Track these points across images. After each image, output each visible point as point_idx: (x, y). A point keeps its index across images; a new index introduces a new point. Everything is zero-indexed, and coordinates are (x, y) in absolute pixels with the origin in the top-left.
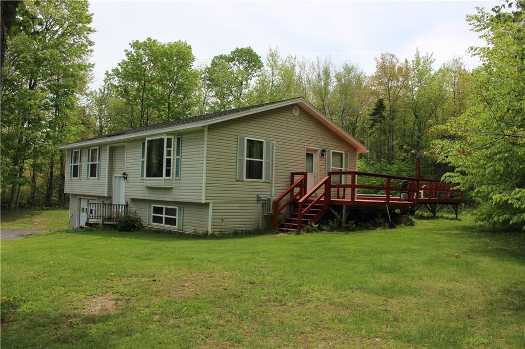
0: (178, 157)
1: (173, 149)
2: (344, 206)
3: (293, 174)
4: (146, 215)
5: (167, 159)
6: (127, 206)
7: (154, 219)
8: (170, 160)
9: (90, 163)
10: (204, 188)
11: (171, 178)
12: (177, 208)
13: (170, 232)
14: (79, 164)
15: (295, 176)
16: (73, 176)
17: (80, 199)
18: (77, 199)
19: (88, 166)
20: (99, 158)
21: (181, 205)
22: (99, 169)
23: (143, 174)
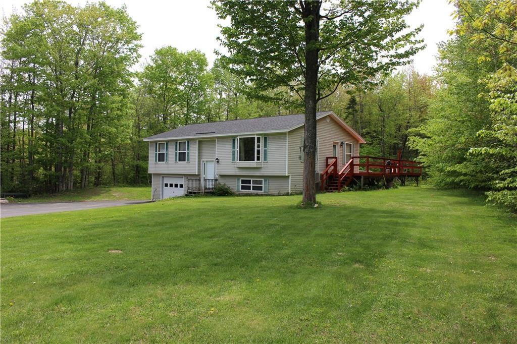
0: (265, 149)
1: (262, 143)
2: (362, 177)
3: (327, 158)
4: (236, 185)
5: (257, 150)
6: (216, 180)
7: (243, 188)
8: (259, 150)
9: (178, 152)
10: (287, 167)
11: (260, 161)
12: (263, 180)
13: (257, 195)
14: (165, 152)
15: (329, 160)
16: (159, 161)
17: (163, 177)
18: (161, 177)
19: (176, 154)
20: (188, 149)
21: (266, 177)
22: (188, 156)
23: (234, 159)
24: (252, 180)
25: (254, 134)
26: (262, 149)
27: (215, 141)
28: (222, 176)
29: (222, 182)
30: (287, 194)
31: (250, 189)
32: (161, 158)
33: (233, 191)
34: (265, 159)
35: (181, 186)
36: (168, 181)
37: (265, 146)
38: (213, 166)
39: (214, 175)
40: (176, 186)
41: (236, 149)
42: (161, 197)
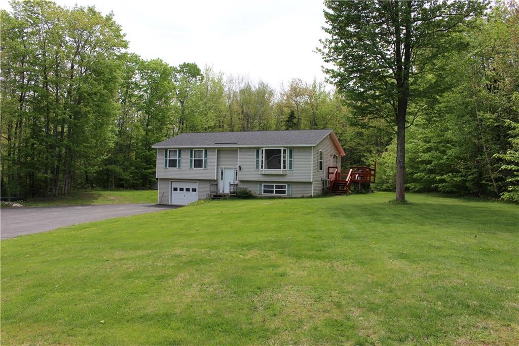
0: (291, 159)
1: (287, 155)
3: (329, 167)
4: (258, 190)
6: (237, 185)
7: (265, 191)
8: (285, 160)
9: (193, 159)
10: (312, 175)
11: (286, 169)
12: (286, 185)
13: (280, 198)
14: (177, 159)
15: (330, 169)
16: (169, 167)
18: (170, 182)
19: (191, 160)
20: (206, 157)
21: (289, 183)
22: (205, 163)
23: (257, 167)
24: (275, 185)
25: (281, 147)
26: (287, 159)
27: (237, 150)
28: (242, 181)
29: (242, 186)
30: (311, 197)
31: (273, 193)
32: (173, 164)
33: (254, 195)
34: (291, 167)
35: (194, 190)
36: (179, 186)
37: (291, 157)
38: (232, 172)
39: (234, 181)
40: (188, 190)
41: (260, 159)
42: (170, 200)
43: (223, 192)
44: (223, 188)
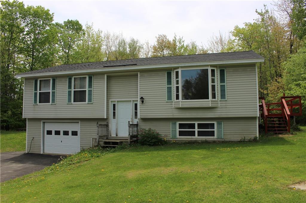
0: (222, 84)
1: (217, 78)
4: (170, 131)
5: (212, 85)
6: (137, 125)
7: (181, 133)
8: (214, 85)
9: (73, 90)
10: (258, 107)
11: (216, 99)
12: (215, 123)
13: (206, 143)
14: (51, 91)
16: (40, 102)
17: (44, 123)
18: (42, 123)
19: (70, 92)
20: (90, 86)
21: (220, 120)
22: (90, 94)
23: (170, 97)
24: (196, 123)
25: (208, 66)
26: (218, 84)
27: (137, 75)
28: (144, 120)
29: (146, 127)
30: (255, 140)
31: (194, 135)
32: (44, 98)
34: (223, 96)
35: (75, 133)
36: (53, 127)
37: (222, 80)
38: (130, 107)
39: (132, 119)
40: (66, 133)
41: (174, 86)
42: (42, 148)
43: (117, 135)
44: (117, 130)
